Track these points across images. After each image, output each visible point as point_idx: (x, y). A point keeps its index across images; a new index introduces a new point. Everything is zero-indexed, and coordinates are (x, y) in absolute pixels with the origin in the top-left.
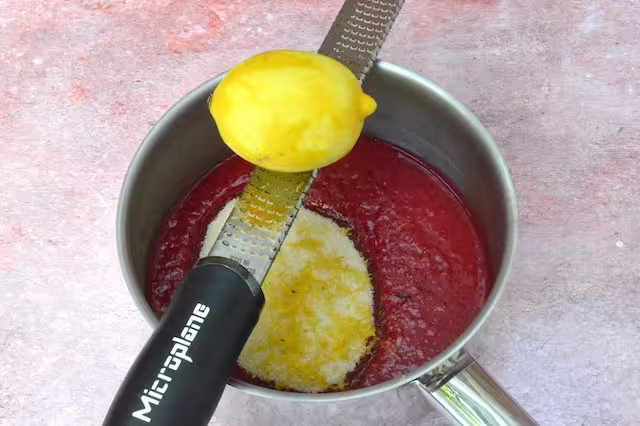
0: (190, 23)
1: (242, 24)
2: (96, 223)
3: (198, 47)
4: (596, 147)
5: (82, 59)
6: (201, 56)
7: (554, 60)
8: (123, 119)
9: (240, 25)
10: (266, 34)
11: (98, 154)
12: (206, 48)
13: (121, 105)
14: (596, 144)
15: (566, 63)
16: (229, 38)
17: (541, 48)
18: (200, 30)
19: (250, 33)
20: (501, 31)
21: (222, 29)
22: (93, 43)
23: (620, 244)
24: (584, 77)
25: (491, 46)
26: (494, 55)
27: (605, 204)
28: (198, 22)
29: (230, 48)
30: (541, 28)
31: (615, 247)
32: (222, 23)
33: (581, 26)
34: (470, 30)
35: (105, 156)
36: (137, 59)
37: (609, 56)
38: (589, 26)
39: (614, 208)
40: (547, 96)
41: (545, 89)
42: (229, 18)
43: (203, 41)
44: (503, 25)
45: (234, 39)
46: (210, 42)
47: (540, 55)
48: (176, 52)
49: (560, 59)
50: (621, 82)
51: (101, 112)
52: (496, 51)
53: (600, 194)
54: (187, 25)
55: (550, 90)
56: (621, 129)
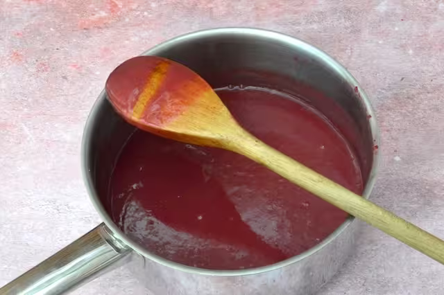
0: (96, 9)
1: (134, 10)
2: (21, 146)
3: (101, 25)
4: (383, 91)
5: (18, 34)
6: (103, 31)
7: (356, 31)
8: (44, 75)
9: (131, 10)
10: (150, 16)
11: (26, 99)
12: (107, 27)
13: (44, 65)
14: (384, 89)
15: (365, 34)
16: (124, 19)
17: (348, 24)
18: (103, 14)
19: (139, 16)
20: (319, 13)
21: (119, 13)
22: (27, 24)
23: (397, 159)
24: (377, 43)
25: (311, 23)
26: (313, 29)
27: (388, 131)
28: (102, 9)
29: (124, 26)
30: (349, 10)
31: (393, 160)
32: (119, 9)
33: (377, 8)
34: (296, 13)
35: (30, 100)
36: (58, 34)
37: (397, 29)
38: (382, 8)
39: (394, 134)
40: (350, 57)
41: (348, 51)
42: (124, 6)
43: (105, 21)
44: (321, 9)
45: (127, 20)
46: (110, 22)
47: (346, 28)
48: (85, 29)
49: (359, 31)
50: (403, 47)
51: (30, 70)
52: (315, 26)
53: (384, 124)
54: (95, 11)
55: (352, 52)
56: (402, 79)
